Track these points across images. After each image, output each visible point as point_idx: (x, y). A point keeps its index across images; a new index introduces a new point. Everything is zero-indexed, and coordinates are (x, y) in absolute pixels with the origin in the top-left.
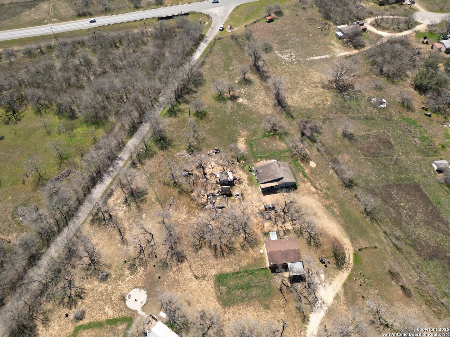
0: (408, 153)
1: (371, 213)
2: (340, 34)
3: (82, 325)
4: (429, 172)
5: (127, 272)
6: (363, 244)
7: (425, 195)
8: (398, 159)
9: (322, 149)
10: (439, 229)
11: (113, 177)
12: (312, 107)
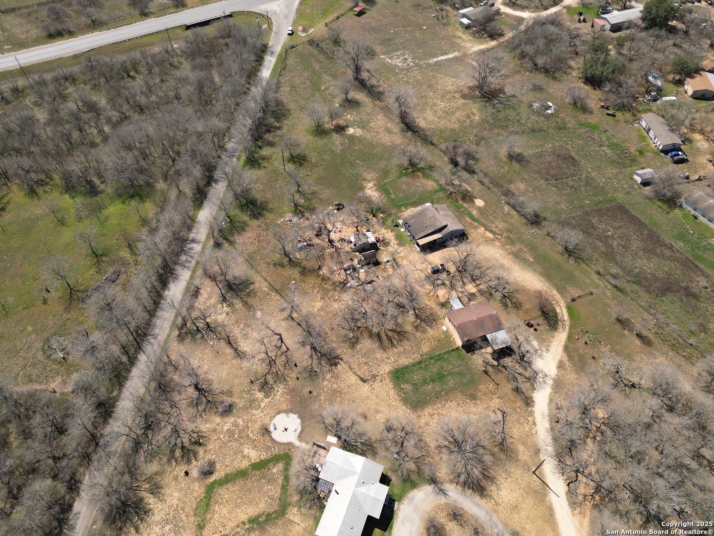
0: (600, 167)
1: (574, 252)
2: (465, 21)
3: (216, 480)
4: (632, 187)
5: (260, 395)
6: (576, 293)
7: (635, 216)
8: (588, 177)
9: (486, 181)
10: (663, 255)
11: (191, 268)
12: (456, 126)
